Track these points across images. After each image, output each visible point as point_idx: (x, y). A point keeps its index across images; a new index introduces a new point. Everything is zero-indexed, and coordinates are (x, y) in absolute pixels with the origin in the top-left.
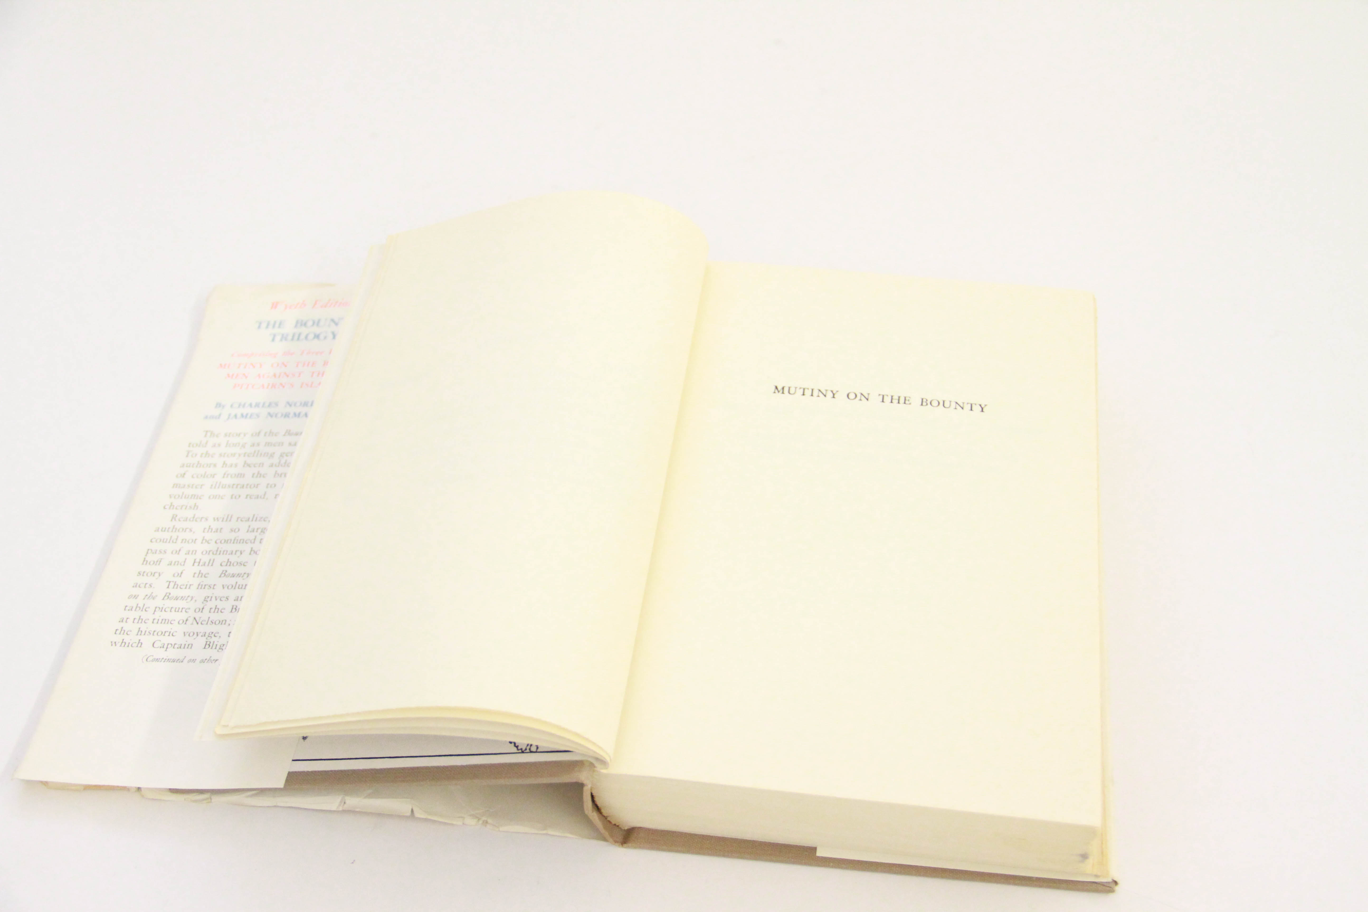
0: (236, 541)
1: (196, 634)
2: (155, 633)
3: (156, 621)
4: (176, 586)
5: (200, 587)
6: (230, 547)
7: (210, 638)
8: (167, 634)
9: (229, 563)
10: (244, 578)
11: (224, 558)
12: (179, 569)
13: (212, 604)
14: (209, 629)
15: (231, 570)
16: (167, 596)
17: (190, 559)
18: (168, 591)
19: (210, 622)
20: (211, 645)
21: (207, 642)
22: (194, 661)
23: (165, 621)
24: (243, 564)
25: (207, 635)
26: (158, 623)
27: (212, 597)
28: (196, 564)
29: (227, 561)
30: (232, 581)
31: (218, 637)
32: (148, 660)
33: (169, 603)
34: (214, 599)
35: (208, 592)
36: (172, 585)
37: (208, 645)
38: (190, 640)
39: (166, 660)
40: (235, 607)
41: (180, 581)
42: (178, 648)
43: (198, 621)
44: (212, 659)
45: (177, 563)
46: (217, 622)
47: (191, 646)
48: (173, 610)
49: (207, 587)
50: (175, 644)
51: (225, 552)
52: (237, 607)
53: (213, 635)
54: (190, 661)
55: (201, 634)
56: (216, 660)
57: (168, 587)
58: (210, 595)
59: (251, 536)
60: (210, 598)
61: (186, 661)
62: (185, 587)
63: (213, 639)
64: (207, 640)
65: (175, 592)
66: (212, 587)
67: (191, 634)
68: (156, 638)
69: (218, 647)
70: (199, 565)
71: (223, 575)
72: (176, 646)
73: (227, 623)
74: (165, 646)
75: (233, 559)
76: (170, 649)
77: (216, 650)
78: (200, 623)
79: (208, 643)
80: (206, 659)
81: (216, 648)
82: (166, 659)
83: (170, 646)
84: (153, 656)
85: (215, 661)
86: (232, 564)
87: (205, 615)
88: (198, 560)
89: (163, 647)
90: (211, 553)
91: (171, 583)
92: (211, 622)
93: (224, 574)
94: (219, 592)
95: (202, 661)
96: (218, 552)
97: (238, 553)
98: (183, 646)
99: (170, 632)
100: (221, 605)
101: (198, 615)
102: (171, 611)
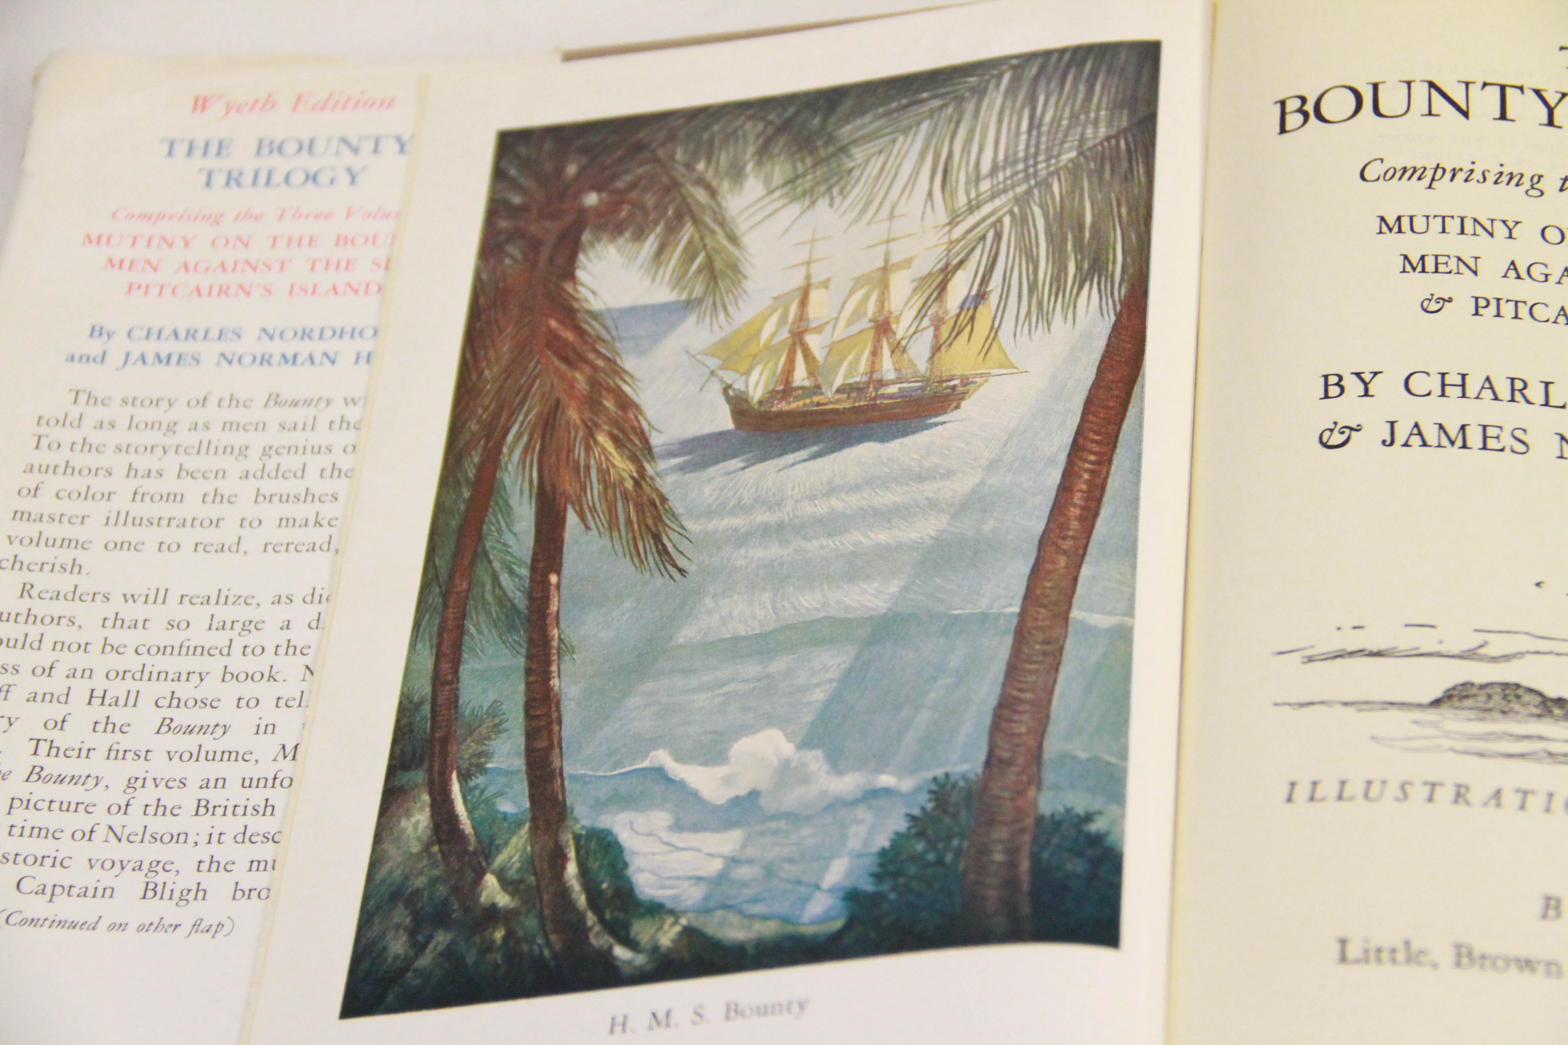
0: (184, 650)
1: (118, 865)
2: (20, 859)
3: (16, 831)
4: (54, 751)
5: (113, 754)
6: (172, 664)
7: (153, 874)
8: (48, 862)
9: (175, 701)
10: (215, 736)
11: (164, 689)
12: (57, 711)
13: (148, 795)
14: (149, 852)
15: (182, 717)
16: (36, 774)
17: (81, 689)
18: (36, 761)
19: (147, 837)
20: (159, 890)
21: (148, 883)
22: (123, 926)
23: (38, 832)
24: (208, 703)
25: (146, 866)
26: (21, 835)
27: (145, 779)
28: (96, 701)
29: (169, 696)
30: (190, 743)
31: (173, 873)
32: (11, 921)
33: (42, 791)
34: (150, 783)
35: (137, 768)
36: (44, 747)
37: (150, 891)
38: (107, 878)
39: (56, 924)
40: (203, 803)
41: (62, 739)
42: (78, 896)
43: (119, 835)
44: (166, 922)
45: (49, 697)
46: (167, 838)
47: (109, 892)
48: (55, 806)
49: (129, 755)
50: (71, 887)
51: (161, 675)
52: (208, 802)
53: (159, 868)
54: (112, 927)
55: (131, 865)
56: (176, 926)
57: (35, 753)
58: (142, 775)
59: (220, 639)
60: (140, 782)
61: (103, 925)
62: (76, 753)
63: (169, 878)
64: (148, 880)
65: (54, 766)
66: (143, 755)
67: (108, 864)
68: (21, 870)
69: (176, 895)
70: (102, 704)
71: (165, 729)
72: (74, 891)
73: (191, 840)
74: (49, 890)
75: (184, 690)
76: (61, 899)
77: (173, 902)
78: (124, 840)
79: (151, 886)
80: (151, 924)
81: (171, 898)
82: (54, 921)
83: (58, 890)
84: (21, 912)
85: (173, 928)
86: (182, 704)
87: (135, 821)
88: (99, 693)
89: (43, 893)
90: (128, 676)
91: (41, 743)
92: (152, 836)
93: (166, 726)
94: (159, 767)
95: (142, 928)
96: (146, 676)
97: (195, 678)
98: (90, 892)
99: (55, 858)
100: (170, 798)
101: (117, 821)
102: (49, 809)
